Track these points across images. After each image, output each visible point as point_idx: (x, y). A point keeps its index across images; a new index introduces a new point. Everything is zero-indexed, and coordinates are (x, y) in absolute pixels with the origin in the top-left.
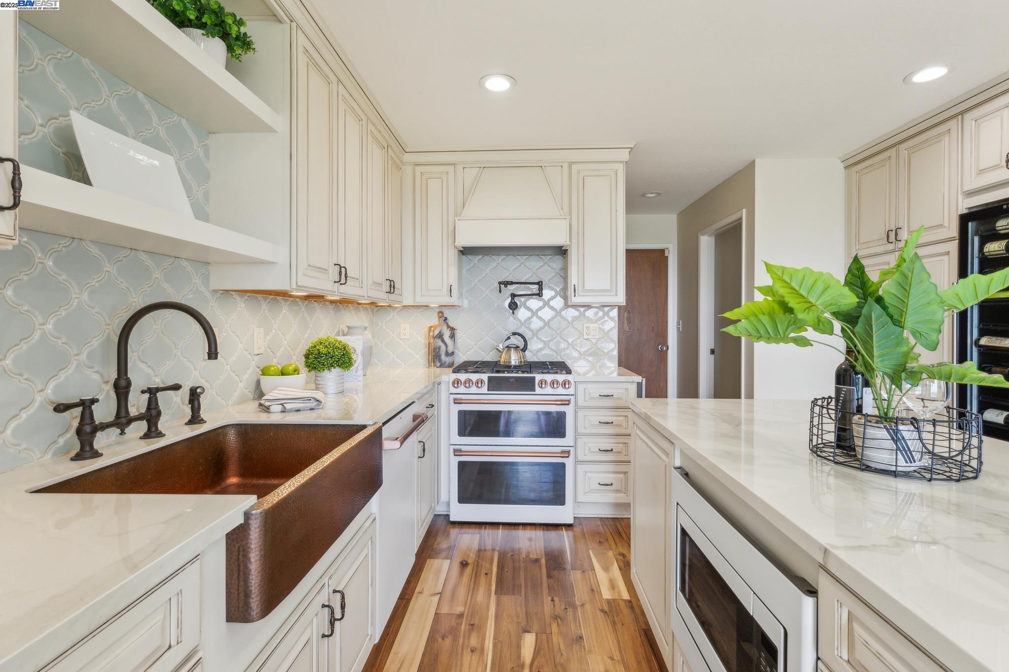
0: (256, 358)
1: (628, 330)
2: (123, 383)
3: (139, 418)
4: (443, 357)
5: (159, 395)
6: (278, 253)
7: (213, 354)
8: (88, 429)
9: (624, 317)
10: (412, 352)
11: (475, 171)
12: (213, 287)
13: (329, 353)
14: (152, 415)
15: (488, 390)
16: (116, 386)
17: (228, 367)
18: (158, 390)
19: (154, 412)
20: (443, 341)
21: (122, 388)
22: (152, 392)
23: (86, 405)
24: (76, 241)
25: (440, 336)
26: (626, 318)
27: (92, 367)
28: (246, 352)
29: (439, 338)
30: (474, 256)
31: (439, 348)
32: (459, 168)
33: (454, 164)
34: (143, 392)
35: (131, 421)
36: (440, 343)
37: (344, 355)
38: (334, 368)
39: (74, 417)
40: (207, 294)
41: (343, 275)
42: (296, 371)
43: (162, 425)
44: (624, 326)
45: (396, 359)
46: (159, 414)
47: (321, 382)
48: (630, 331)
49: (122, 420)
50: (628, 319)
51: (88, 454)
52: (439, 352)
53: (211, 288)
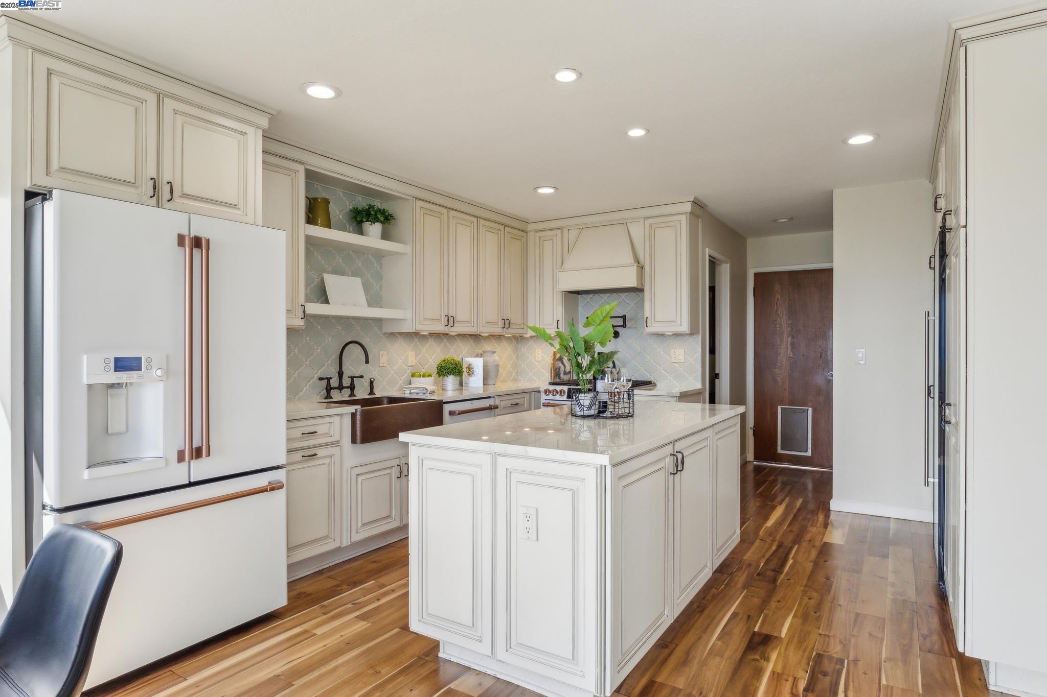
0: (411, 367)
1: (792, 356)
2: (341, 372)
3: (347, 387)
4: (562, 375)
5: (354, 379)
6: (408, 315)
7: (367, 362)
8: (329, 388)
9: (788, 342)
10: (543, 371)
11: (577, 231)
12: (385, 331)
13: (447, 366)
14: (352, 387)
15: (567, 398)
16: (339, 373)
17: (393, 372)
18: (354, 377)
19: (352, 386)
20: (563, 363)
21: (341, 374)
22: (352, 378)
23: (329, 379)
24: (327, 318)
25: (561, 359)
26: (789, 343)
27: (332, 366)
28: (403, 365)
29: (559, 360)
30: (587, 295)
31: (559, 368)
32: (566, 231)
33: (561, 229)
34: (349, 377)
35: (344, 388)
36: (560, 365)
37: (455, 368)
38: (450, 375)
39: (324, 382)
40: (382, 335)
41: (450, 320)
42: (429, 376)
43: (356, 392)
44: (787, 352)
45: (533, 376)
46: (354, 387)
47: (444, 383)
48: (794, 357)
49: (341, 388)
50: (792, 344)
51: (329, 397)
52: (559, 371)
53: (383, 332)
